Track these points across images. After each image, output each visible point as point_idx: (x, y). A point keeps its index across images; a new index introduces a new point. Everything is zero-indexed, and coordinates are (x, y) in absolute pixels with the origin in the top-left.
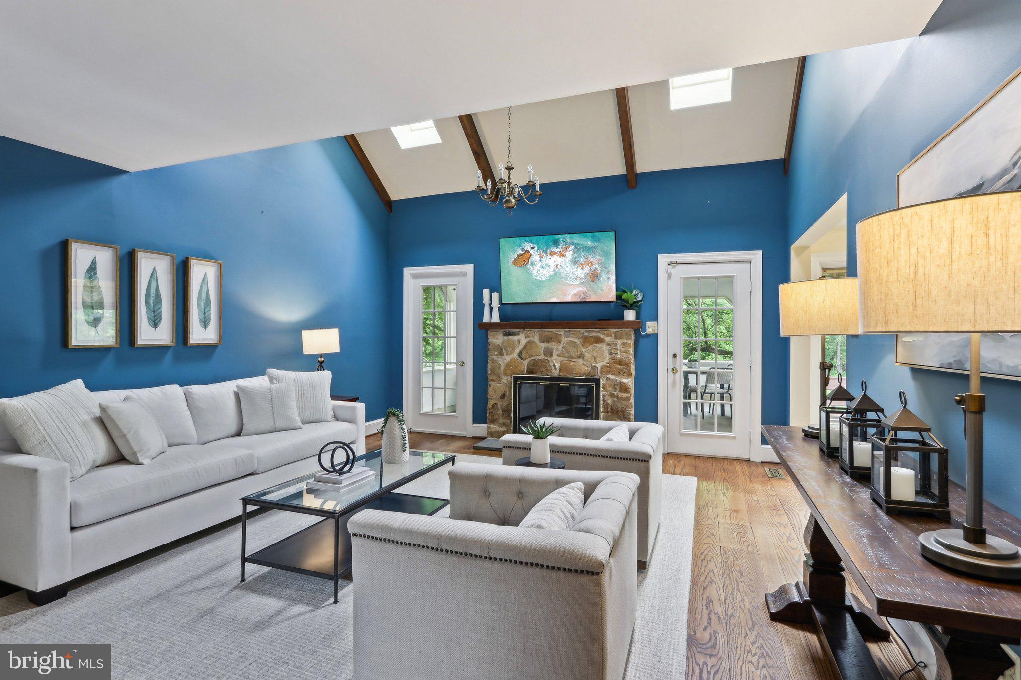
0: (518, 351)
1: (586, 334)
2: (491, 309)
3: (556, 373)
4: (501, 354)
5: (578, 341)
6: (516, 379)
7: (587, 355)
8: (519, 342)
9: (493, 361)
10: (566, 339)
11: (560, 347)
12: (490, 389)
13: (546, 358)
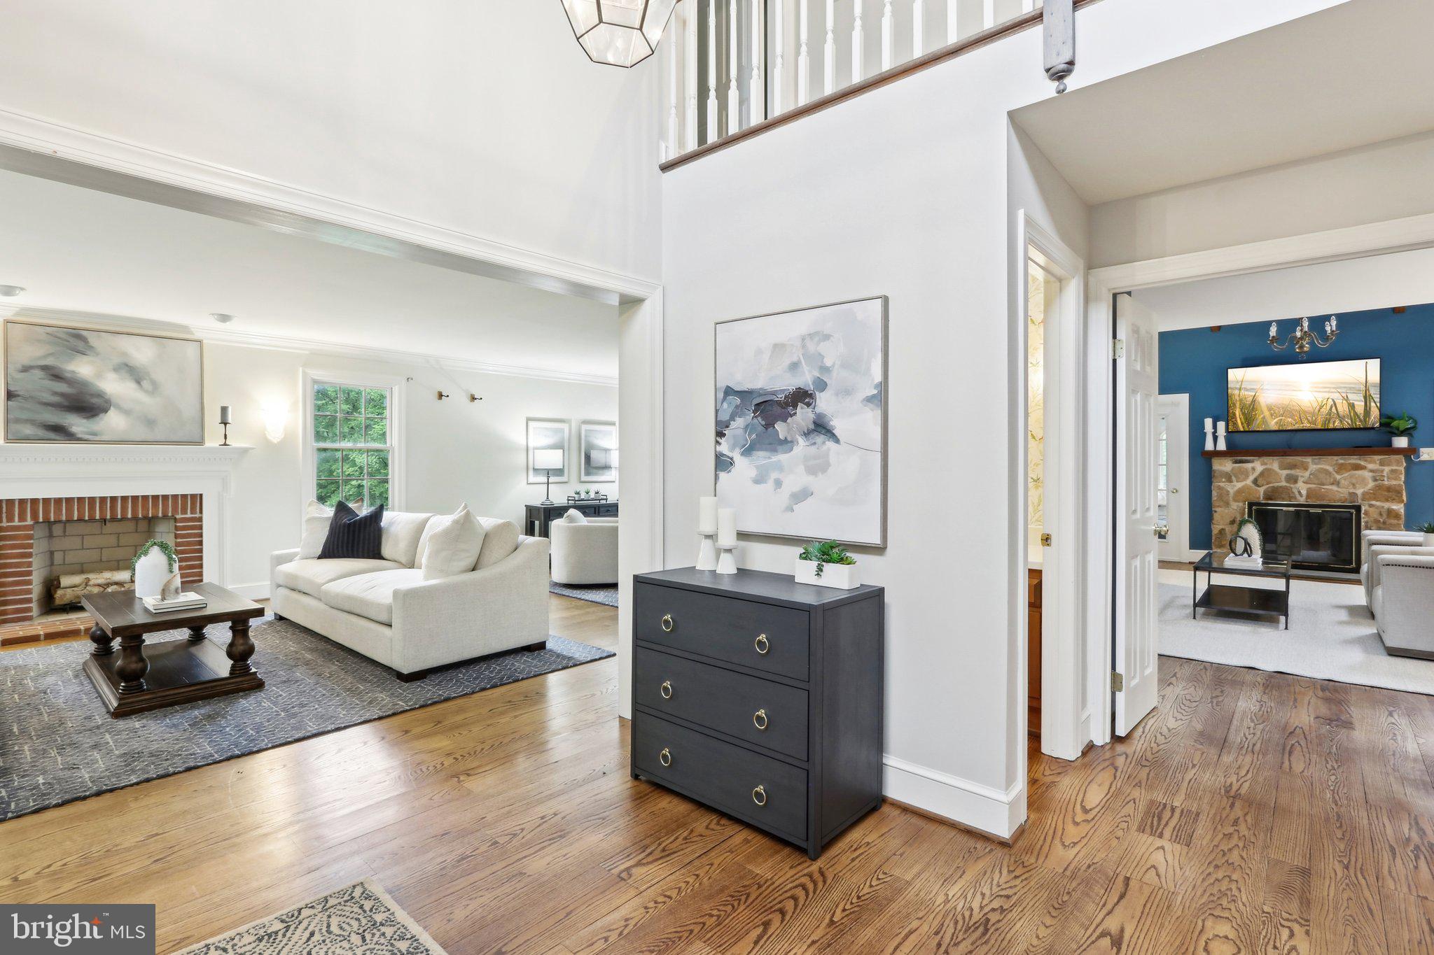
0: (1252, 478)
1: (1342, 461)
2: (1215, 438)
3: (1302, 500)
4: (1230, 481)
5: (1330, 469)
6: (1251, 505)
7: (1343, 481)
8: (1253, 469)
9: (1220, 488)
10: (1315, 466)
11: (1307, 474)
12: (1216, 516)
13: (1287, 485)
